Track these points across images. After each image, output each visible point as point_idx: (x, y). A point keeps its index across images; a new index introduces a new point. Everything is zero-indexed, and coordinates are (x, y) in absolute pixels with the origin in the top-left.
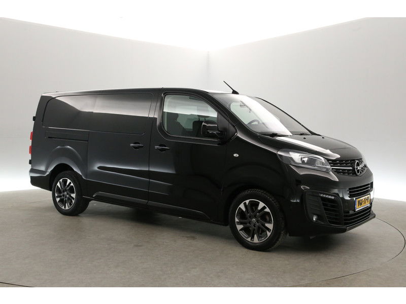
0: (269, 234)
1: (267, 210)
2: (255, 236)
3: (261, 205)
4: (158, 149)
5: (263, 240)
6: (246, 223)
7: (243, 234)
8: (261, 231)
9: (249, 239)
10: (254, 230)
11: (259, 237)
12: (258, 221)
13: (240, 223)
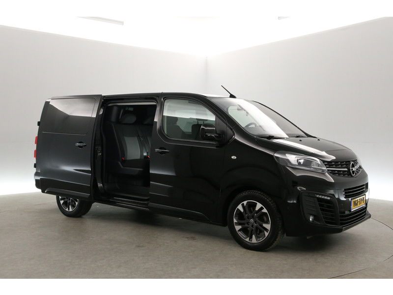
0: (267, 234)
1: (265, 210)
2: (254, 236)
3: (259, 206)
4: (158, 152)
5: (261, 240)
6: (244, 224)
7: (241, 234)
8: (260, 231)
9: (247, 240)
10: (252, 230)
11: (257, 238)
12: (255, 222)
13: (239, 224)
